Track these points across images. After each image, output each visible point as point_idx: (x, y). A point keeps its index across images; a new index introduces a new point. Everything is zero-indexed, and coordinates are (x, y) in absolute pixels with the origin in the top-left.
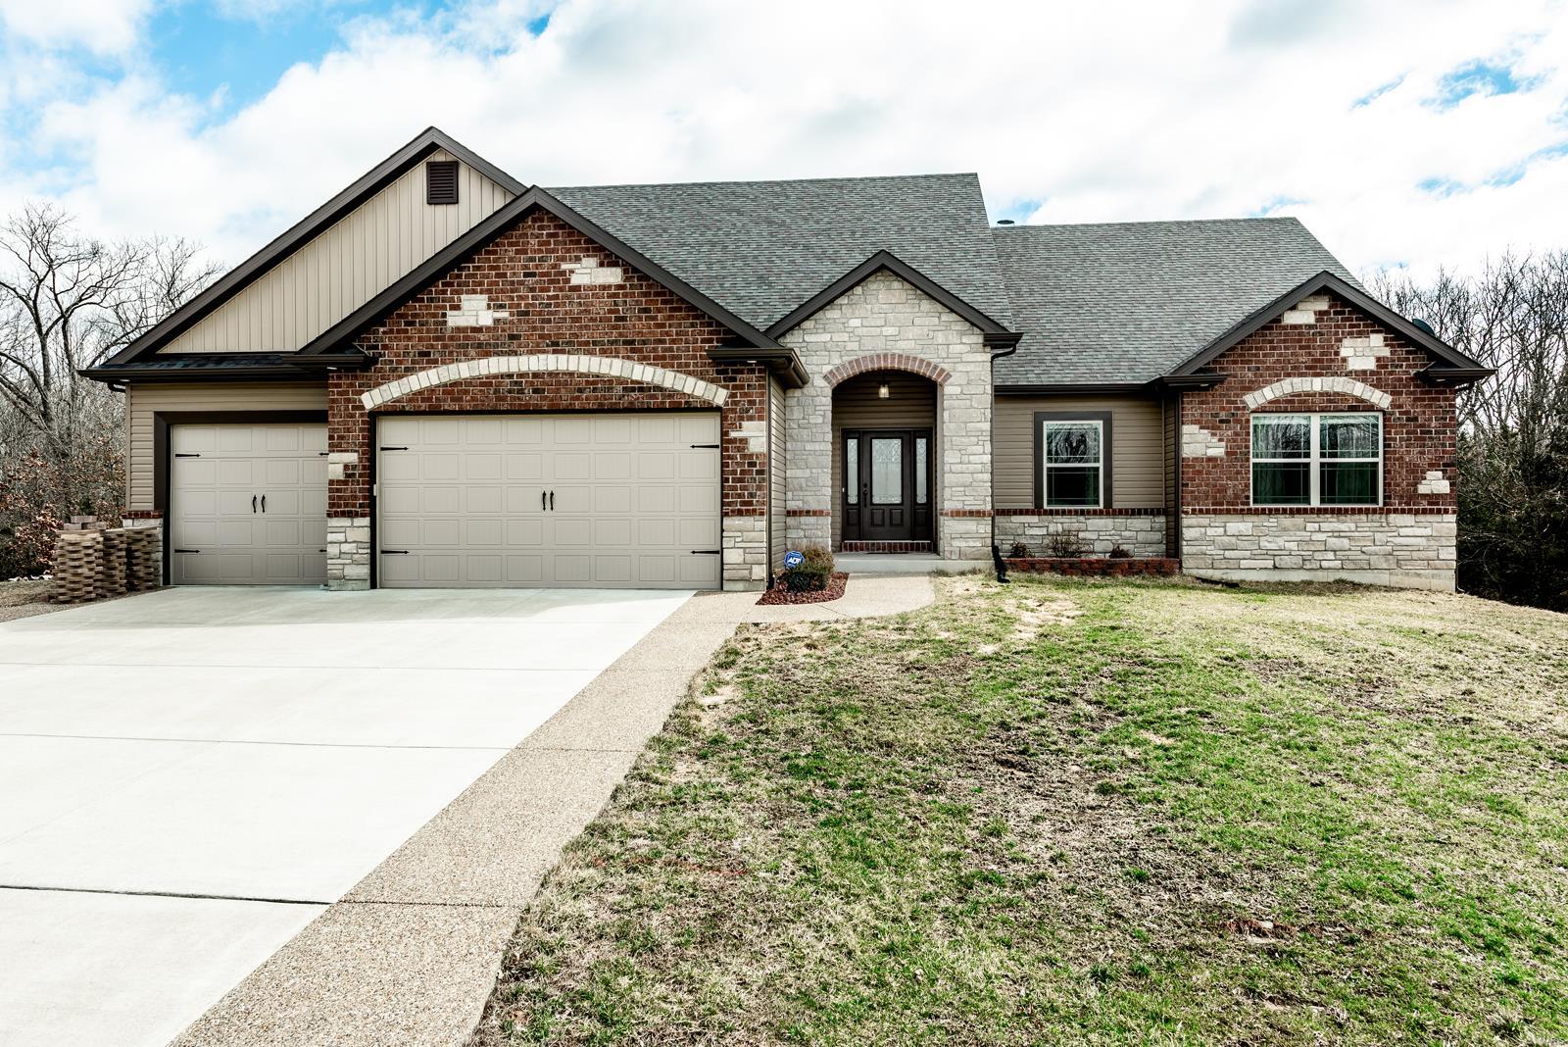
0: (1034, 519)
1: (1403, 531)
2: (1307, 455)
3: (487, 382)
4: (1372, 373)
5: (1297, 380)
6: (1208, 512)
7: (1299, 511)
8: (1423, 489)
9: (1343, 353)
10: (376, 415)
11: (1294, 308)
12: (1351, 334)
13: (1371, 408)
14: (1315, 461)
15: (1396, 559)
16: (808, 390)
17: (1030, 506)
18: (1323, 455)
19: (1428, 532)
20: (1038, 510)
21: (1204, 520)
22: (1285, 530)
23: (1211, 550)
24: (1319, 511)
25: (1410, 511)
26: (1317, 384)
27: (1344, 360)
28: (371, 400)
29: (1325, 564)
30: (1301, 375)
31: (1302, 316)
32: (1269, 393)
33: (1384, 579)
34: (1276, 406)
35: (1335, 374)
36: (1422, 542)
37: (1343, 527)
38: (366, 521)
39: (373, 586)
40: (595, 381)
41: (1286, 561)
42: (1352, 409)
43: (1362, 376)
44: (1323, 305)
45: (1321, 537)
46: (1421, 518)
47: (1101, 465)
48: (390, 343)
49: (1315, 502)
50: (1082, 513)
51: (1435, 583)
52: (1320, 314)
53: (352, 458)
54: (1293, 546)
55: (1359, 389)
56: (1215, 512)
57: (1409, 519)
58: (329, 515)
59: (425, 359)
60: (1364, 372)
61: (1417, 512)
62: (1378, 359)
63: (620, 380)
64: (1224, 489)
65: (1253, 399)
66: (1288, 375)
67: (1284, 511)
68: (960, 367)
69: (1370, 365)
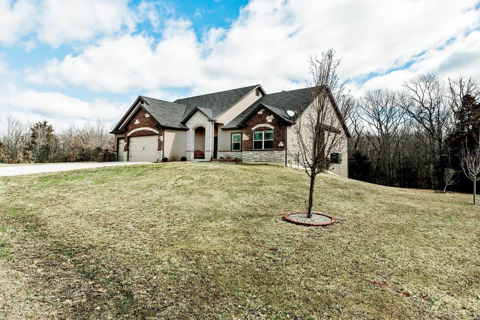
0: (230, 152)
1: (276, 154)
2: (262, 139)
3: (138, 132)
4: (272, 122)
5: (259, 125)
6: (246, 150)
7: (260, 150)
8: (279, 145)
9: (267, 119)
10: (129, 137)
11: (259, 111)
12: (268, 115)
13: (271, 129)
14: (263, 140)
15: (275, 160)
16: (190, 130)
17: (230, 150)
18: (264, 139)
19: (280, 154)
20: (231, 151)
21: (245, 152)
22: (258, 154)
23: (246, 158)
24: (263, 150)
25: (277, 150)
26: (262, 125)
27: (267, 120)
28: (128, 135)
29: (263, 161)
30: (261, 124)
31: (260, 113)
32: (255, 127)
33: (273, 164)
34: (257, 130)
35: (265, 123)
36: (279, 156)
37: (266, 153)
38: (127, 152)
39: (128, 161)
40: (147, 131)
41: (258, 160)
42: (268, 130)
43: (270, 123)
44: (264, 110)
45: (263, 155)
46: (279, 151)
47: (240, 142)
48: (130, 127)
49: (263, 148)
50: (236, 151)
51: (282, 165)
52: (263, 112)
53: (126, 143)
54: (258, 157)
55: (269, 126)
56: (247, 151)
57: (277, 152)
58: (124, 151)
59: (133, 129)
60: (270, 122)
61: (278, 150)
62: (272, 120)
63: (149, 131)
64: (248, 146)
65: (253, 129)
66: (258, 124)
67: (257, 150)
68: (208, 126)
69: (271, 121)
